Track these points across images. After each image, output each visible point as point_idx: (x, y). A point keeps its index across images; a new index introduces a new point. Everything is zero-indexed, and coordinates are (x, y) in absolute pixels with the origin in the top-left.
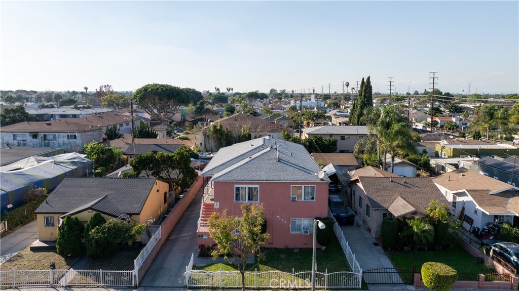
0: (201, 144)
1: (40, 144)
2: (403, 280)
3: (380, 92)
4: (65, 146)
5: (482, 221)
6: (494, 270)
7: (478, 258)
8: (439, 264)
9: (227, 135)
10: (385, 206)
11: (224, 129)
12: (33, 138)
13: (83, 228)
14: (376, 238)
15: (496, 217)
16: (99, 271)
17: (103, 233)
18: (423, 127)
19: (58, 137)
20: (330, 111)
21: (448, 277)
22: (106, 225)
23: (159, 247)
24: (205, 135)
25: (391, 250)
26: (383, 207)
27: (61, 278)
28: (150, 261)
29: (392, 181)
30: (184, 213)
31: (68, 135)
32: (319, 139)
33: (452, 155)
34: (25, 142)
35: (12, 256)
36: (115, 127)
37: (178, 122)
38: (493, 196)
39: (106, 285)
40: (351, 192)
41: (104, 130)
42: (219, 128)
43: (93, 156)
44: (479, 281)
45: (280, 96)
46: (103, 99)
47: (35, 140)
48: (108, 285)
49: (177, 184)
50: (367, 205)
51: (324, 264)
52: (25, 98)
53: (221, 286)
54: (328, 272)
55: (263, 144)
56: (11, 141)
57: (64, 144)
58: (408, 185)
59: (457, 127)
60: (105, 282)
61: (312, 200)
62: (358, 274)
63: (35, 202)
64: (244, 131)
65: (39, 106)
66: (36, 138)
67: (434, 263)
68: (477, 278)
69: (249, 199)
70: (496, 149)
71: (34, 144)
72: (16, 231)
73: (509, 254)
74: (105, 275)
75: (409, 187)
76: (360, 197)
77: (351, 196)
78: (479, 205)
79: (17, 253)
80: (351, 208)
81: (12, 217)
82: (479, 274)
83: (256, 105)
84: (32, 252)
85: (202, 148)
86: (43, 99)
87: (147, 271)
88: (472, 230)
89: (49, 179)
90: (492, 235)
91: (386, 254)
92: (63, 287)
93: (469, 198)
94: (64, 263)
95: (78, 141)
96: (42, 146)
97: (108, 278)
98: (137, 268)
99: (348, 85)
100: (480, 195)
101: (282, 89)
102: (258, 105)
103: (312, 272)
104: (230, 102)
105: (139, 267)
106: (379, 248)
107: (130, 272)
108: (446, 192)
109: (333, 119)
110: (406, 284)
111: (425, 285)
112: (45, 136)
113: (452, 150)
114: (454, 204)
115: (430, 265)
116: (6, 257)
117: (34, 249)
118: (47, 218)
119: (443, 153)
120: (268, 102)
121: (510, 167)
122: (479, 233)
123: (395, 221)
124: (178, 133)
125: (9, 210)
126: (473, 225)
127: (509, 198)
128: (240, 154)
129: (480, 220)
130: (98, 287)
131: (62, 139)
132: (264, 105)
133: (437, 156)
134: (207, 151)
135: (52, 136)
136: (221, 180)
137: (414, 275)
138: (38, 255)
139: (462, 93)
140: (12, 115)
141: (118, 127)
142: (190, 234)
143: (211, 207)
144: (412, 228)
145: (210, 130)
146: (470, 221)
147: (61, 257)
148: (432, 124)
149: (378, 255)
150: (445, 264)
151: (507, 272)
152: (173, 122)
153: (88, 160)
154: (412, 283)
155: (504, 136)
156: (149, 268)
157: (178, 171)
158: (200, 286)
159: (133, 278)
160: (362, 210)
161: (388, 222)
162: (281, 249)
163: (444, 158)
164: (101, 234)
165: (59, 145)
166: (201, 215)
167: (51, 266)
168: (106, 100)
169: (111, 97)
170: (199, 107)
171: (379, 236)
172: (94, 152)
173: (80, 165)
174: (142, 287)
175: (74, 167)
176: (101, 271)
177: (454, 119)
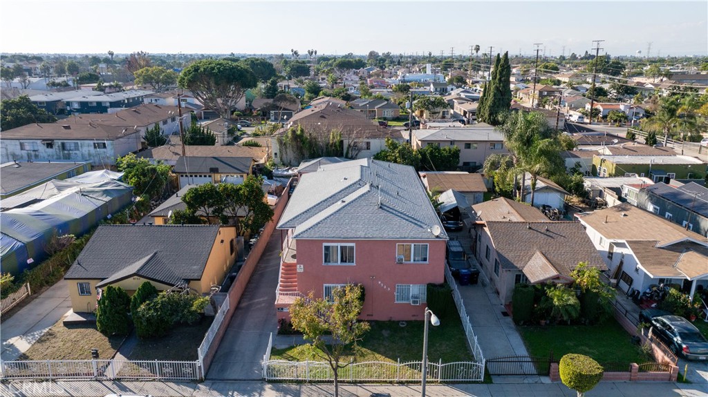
0: (276, 154)
1: (57, 155)
2: (537, 368)
3: (523, 54)
4: (92, 157)
5: (643, 283)
6: (651, 357)
7: (634, 336)
8: (582, 357)
9: (310, 143)
10: (518, 266)
11: (307, 135)
12: (47, 147)
13: (129, 300)
14: (506, 305)
15: (662, 280)
16: (153, 362)
17: (156, 310)
18: (580, 117)
19: (81, 147)
20: (452, 89)
21: (591, 376)
22: (158, 299)
23: (227, 321)
24: (280, 142)
25: (524, 324)
26: (516, 267)
27: (107, 366)
28: (217, 343)
29: (530, 228)
30: (257, 266)
31: (94, 144)
32: (435, 149)
33: (614, 172)
34: (37, 153)
35: (42, 334)
36: (157, 128)
37: (242, 111)
38: (661, 250)
39: (164, 378)
40: (476, 236)
41: (143, 133)
42: (299, 132)
43: (131, 178)
44: (631, 371)
45: (382, 62)
46: (136, 74)
47: (49, 150)
48: (166, 378)
49: (247, 226)
50: (496, 260)
51: (437, 345)
52: (26, 70)
53: (308, 379)
54: (442, 363)
55: (360, 180)
56: (18, 151)
57: (90, 155)
58: (551, 234)
59: (626, 118)
60: (162, 374)
61: (424, 262)
62: (480, 364)
63: (62, 253)
64: (334, 138)
65: (47, 85)
66: (52, 147)
67: (576, 355)
68: (628, 369)
69: (342, 261)
70: (675, 165)
71: (49, 156)
72: (42, 296)
73: (673, 332)
74: (161, 366)
75: (551, 237)
76: (487, 246)
77: (476, 242)
78: (642, 264)
79: (47, 330)
80: (475, 256)
81: (34, 277)
82: (632, 364)
83: (350, 79)
84: (65, 328)
85: (277, 160)
86: (51, 70)
87: (214, 357)
88: (630, 292)
89: (76, 219)
90: (655, 301)
91: (518, 330)
92: (110, 380)
93: (628, 251)
94: (108, 345)
95: (109, 151)
96: (60, 159)
97: (165, 370)
98: (201, 357)
99: (477, 49)
100: (644, 249)
101: (386, 52)
102: (352, 81)
103: (423, 362)
104: (313, 73)
105: (204, 355)
106: (509, 319)
107: (194, 362)
108: (601, 238)
109: (456, 105)
110: (540, 374)
111: (564, 382)
112: (63, 144)
113: (615, 165)
114: (611, 255)
115: (571, 359)
116: (34, 335)
117: (70, 325)
118: (81, 285)
119: (603, 168)
120: (366, 75)
121: (689, 200)
122: (639, 298)
123: (530, 289)
124: (243, 129)
125: (31, 267)
126: (632, 287)
127: (681, 252)
128: (330, 195)
129: (642, 283)
130: (154, 380)
131: (87, 148)
132: (361, 78)
133: (594, 173)
134: (284, 165)
135: (73, 145)
136: (305, 236)
137: (550, 366)
138: (75, 333)
139: (637, 55)
140: (14, 111)
141: (161, 125)
142: (266, 298)
143: (293, 268)
144: (552, 299)
145: (287, 137)
146: (629, 281)
147: (104, 337)
148: (592, 113)
149: (507, 332)
150: (590, 357)
151: (667, 359)
152: (234, 111)
153: (125, 185)
154: (547, 374)
155: (689, 134)
156: (216, 352)
157: (246, 208)
158: (282, 378)
159: (197, 370)
160: (490, 264)
161: (521, 291)
162: (384, 322)
163: (603, 177)
164: (153, 311)
165: (83, 158)
166: (280, 279)
167: (93, 353)
168: (140, 75)
169: (147, 70)
170: (270, 88)
171: (510, 302)
172: (133, 173)
173: (115, 195)
174: (209, 379)
175: (108, 199)
176: (156, 361)
177: (622, 107)
